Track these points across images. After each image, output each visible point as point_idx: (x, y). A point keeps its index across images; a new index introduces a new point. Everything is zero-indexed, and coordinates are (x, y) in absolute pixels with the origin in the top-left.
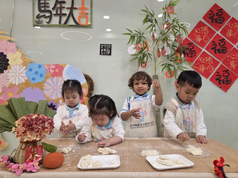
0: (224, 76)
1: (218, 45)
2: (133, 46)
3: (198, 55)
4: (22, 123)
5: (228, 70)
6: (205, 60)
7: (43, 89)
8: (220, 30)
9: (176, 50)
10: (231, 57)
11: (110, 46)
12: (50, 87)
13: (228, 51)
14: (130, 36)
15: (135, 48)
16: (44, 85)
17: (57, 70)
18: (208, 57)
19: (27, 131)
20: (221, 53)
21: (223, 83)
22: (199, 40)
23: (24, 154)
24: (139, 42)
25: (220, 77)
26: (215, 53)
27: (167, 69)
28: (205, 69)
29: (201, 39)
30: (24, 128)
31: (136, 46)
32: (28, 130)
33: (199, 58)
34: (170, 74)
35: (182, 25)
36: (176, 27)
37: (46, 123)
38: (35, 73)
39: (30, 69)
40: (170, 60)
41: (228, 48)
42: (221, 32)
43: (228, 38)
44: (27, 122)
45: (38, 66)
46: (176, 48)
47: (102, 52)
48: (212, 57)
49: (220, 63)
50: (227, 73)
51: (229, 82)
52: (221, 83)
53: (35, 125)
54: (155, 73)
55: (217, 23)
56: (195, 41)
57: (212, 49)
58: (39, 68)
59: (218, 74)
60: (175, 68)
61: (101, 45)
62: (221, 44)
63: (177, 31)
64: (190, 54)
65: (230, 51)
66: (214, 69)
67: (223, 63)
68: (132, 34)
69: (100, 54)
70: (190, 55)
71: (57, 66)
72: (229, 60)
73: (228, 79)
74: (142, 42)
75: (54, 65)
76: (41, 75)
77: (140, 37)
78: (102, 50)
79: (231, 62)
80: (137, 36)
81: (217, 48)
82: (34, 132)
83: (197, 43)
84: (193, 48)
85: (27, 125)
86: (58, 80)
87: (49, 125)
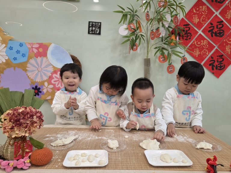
0: (218, 61)
1: (215, 27)
2: (125, 26)
3: (193, 38)
4: (8, 118)
5: (222, 55)
6: (200, 44)
7: (26, 71)
8: (219, 11)
9: (171, 31)
10: (227, 41)
11: (99, 24)
12: (34, 68)
13: (225, 35)
14: (123, 14)
15: (127, 29)
16: (27, 66)
17: (41, 50)
18: (204, 41)
19: (14, 127)
20: (218, 36)
21: (216, 69)
22: (196, 20)
23: (13, 150)
24: (132, 21)
25: (214, 63)
26: (212, 36)
27: (161, 53)
28: (199, 53)
29: (198, 20)
30: (10, 123)
31: (128, 26)
32: (16, 126)
33: (194, 42)
34: (163, 59)
35: (180, 4)
36: (173, 5)
37: (35, 117)
38: (16, 52)
39: (11, 47)
40: (164, 43)
41: (225, 31)
42: (220, 13)
43: (226, 20)
44: (13, 116)
45: (19, 44)
46: (171, 30)
47: (90, 31)
48: (208, 41)
49: (215, 47)
50: (221, 58)
51: (222, 68)
52: (215, 68)
53: (23, 120)
54: (147, 56)
55: (217, 2)
56: (192, 22)
57: (209, 31)
58: (21, 46)
59: (212, 59)
60: (169, 52)
61: (89, 22)
62: (219, 27)
63: (173, 10)
64: (185, 36)
65: (227, 35)
66: (209, 54)
67: (218, 47)
68: (124, 11)
69: (89, 33)
70: (185, 38)
71: (41, 45)
72: (225, 44)
73: (222, 65)
74: (134, 22)
75: (37, 43)
76: (23, 54)
77: (133, 16)
78: (91, 29)
79: (227, 46)
80: (130, 15)
81: (214, 31)
82: (23, 127)
83: (194, 24)
84: (189, 30)
85: (14, 120)
86: (42, 60)
87: (38, 119)
